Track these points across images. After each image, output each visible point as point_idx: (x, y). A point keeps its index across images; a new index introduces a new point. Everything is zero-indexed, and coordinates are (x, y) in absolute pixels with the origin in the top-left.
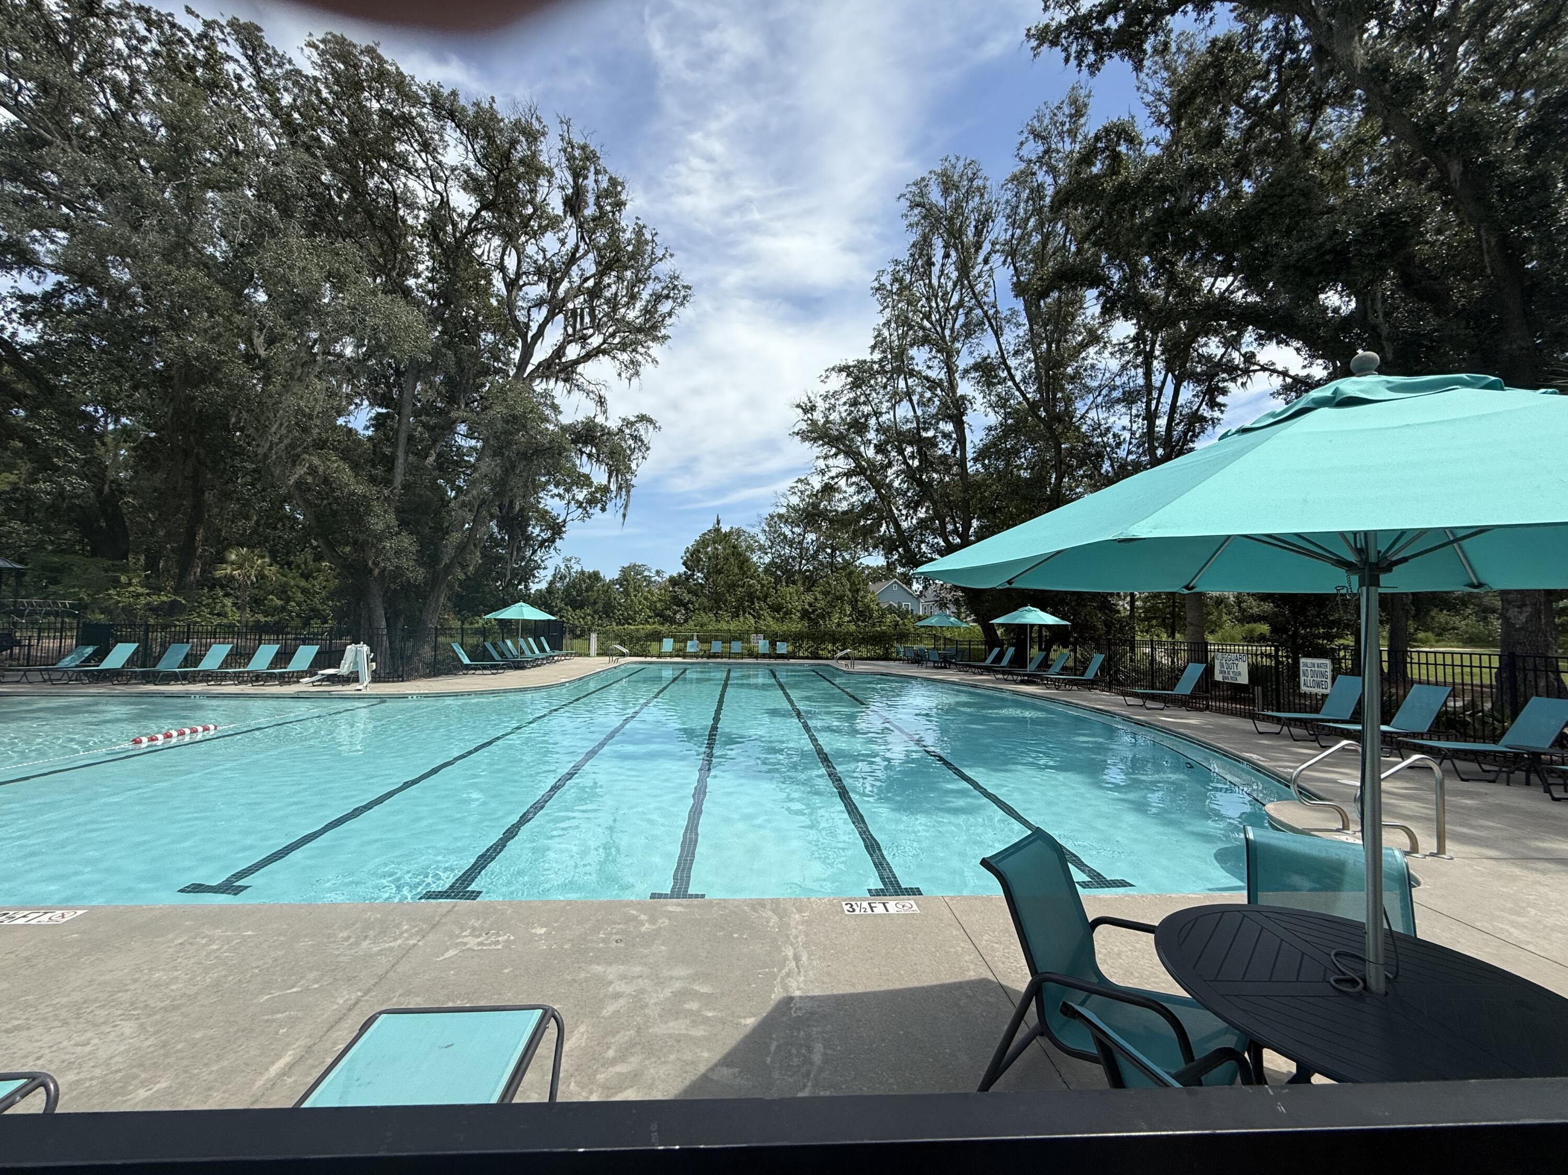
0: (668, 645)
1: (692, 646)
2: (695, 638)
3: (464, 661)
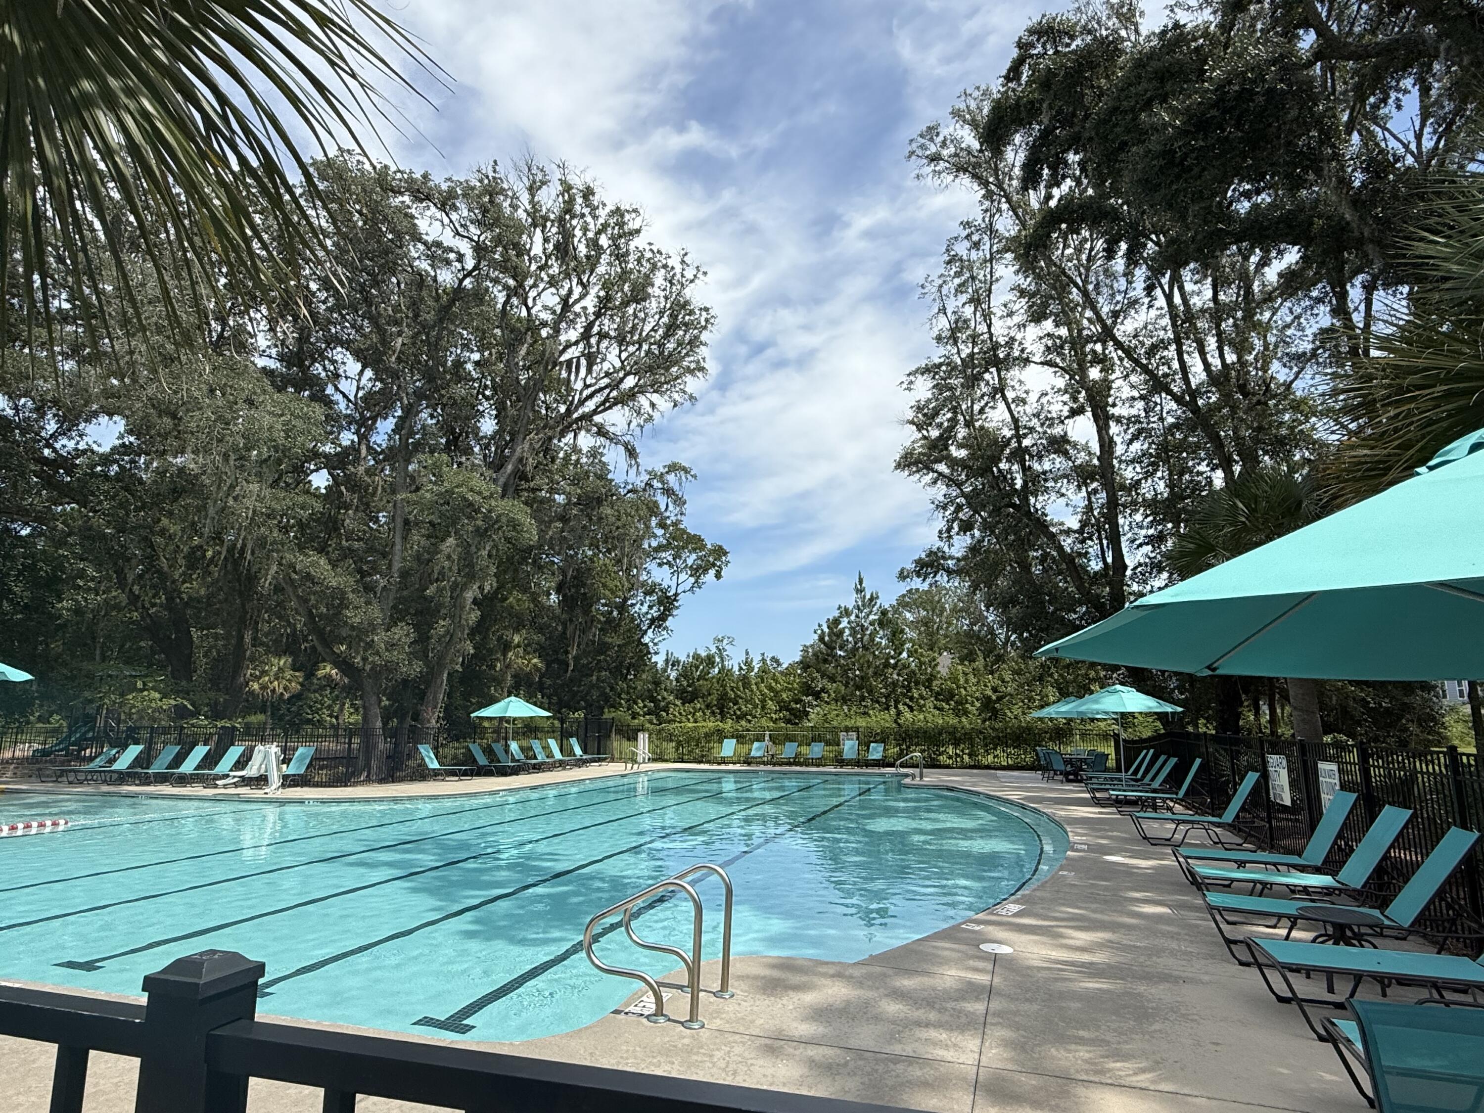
0: (729, 747)
1: (758, 749)
2: (767, 738)
3: (431, 766)
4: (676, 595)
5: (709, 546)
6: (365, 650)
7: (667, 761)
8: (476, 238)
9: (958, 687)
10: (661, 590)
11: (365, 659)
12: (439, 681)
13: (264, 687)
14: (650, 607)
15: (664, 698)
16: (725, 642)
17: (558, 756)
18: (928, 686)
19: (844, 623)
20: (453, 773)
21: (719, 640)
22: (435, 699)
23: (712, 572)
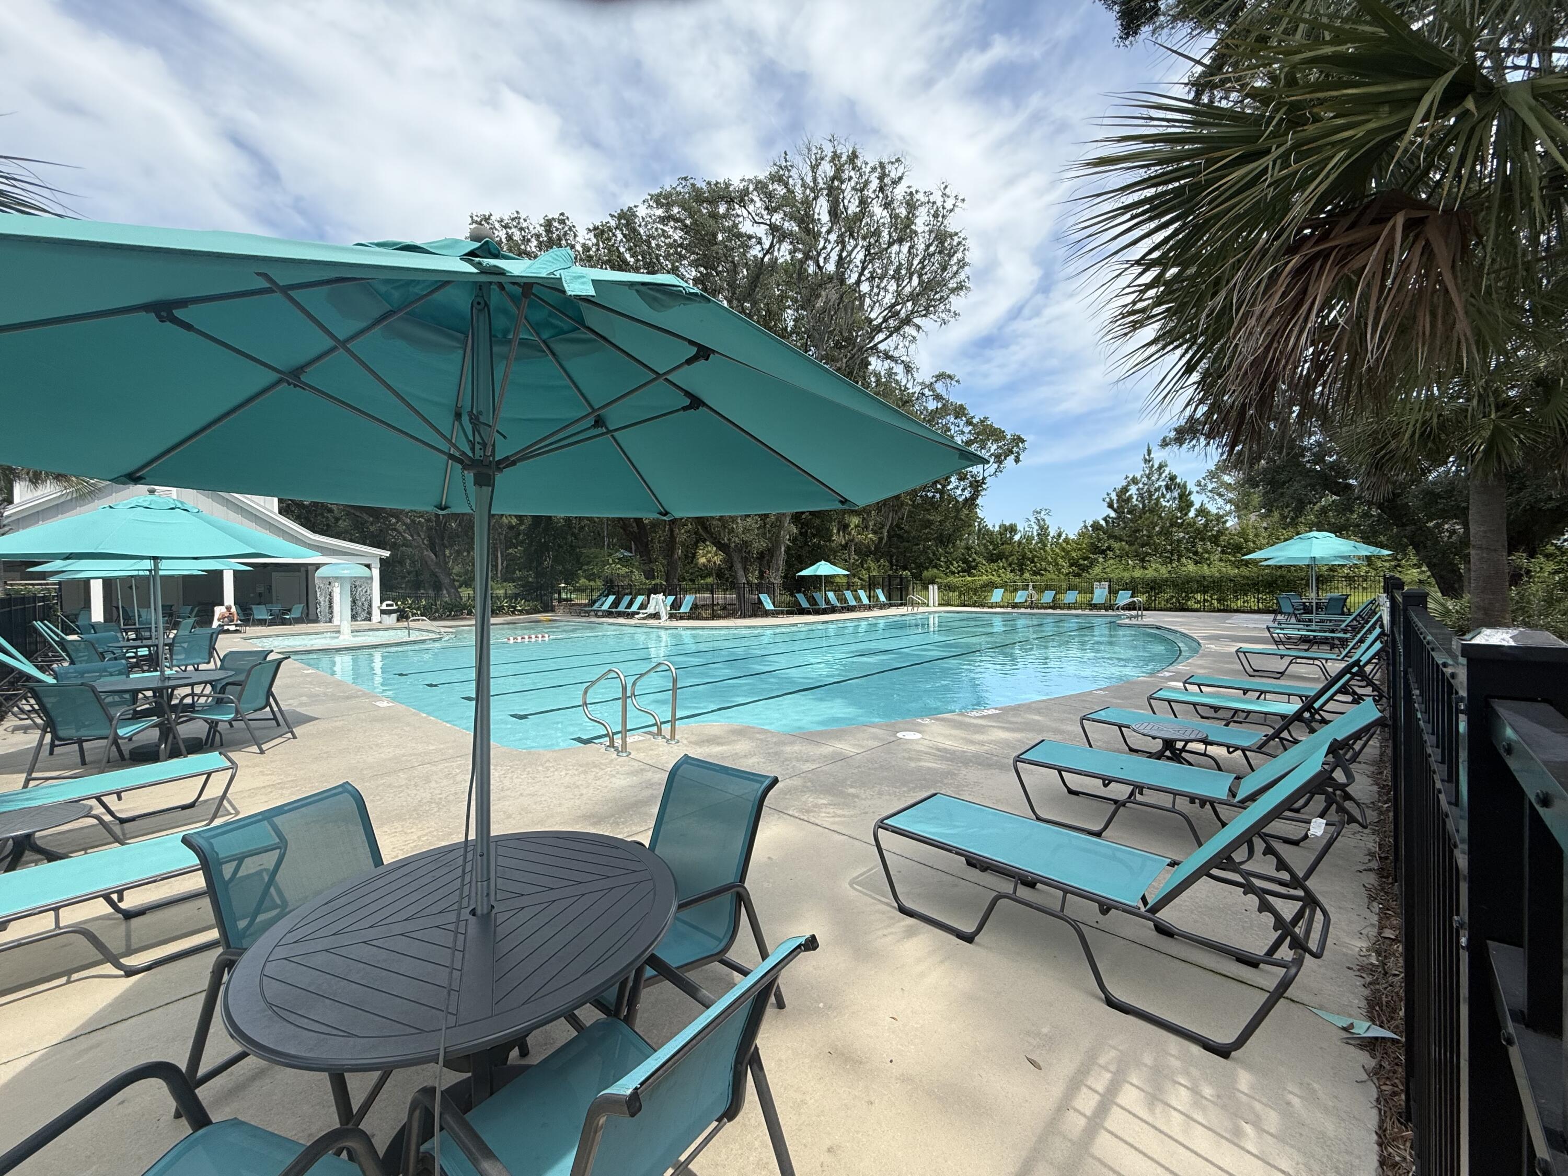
0: (997, 595)
1: (1021, 597)
2: (1031, 587)
3: (768, 608)
4: (984, 479)
5: (1009, 437)
6: (729, 534)
7: (952, 605)
8: (768, 222)
9: (1246, 541)
10: (972, 476)
11: (729, 540)
12: (778, 552)
13: (709, 561)
14: (963, 490)
15: (974, 560)
16: (1043, 513)
17: (865, 601)
18: (1215, 540)
19: (1133, 490)
20: (782, 613)
21: (1037, 512)
22: (777, 564)
23: (1012, 457)
